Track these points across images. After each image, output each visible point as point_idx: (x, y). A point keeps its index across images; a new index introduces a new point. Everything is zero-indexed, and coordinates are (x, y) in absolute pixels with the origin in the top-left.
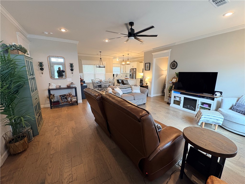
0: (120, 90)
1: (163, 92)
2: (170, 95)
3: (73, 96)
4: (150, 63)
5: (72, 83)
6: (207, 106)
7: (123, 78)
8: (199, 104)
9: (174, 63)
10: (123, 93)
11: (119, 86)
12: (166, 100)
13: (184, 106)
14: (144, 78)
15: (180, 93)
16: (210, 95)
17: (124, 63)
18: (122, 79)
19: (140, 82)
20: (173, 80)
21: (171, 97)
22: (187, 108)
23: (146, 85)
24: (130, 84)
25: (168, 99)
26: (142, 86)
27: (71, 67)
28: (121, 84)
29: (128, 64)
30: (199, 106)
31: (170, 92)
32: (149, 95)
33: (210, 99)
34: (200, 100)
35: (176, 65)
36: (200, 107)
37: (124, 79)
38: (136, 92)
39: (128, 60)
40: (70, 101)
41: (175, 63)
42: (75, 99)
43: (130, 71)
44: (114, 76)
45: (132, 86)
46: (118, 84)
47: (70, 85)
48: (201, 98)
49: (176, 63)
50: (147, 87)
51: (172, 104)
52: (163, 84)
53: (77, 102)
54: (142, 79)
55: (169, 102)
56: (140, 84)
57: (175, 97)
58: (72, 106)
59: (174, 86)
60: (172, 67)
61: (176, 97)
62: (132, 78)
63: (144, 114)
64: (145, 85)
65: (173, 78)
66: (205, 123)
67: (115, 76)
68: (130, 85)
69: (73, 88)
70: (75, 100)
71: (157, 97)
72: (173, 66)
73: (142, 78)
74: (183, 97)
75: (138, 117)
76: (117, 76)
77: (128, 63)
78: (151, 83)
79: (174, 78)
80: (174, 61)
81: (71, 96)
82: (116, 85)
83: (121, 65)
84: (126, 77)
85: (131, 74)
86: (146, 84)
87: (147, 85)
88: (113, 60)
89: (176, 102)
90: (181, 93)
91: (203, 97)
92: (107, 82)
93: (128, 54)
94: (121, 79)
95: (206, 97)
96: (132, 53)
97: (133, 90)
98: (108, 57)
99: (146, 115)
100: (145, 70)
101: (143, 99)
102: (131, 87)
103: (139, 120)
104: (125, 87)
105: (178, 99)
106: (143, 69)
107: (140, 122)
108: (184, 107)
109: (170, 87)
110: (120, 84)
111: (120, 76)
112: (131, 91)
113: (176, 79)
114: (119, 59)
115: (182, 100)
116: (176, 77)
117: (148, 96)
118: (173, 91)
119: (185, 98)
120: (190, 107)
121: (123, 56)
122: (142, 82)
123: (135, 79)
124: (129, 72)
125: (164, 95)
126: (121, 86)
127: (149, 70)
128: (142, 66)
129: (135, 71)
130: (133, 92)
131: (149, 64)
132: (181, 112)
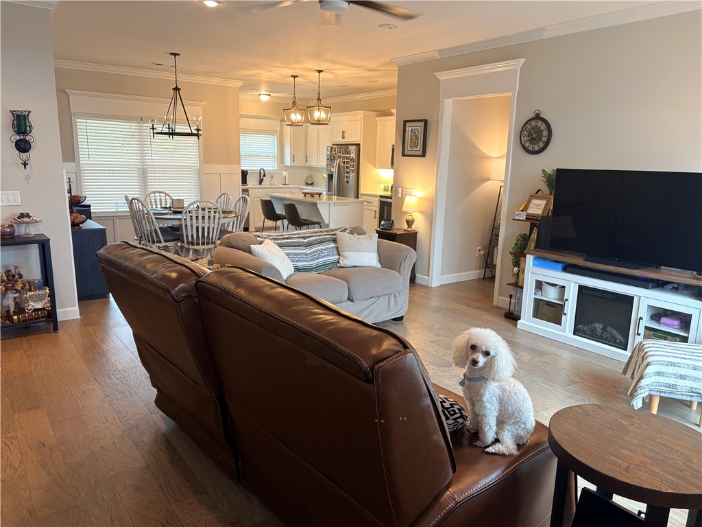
0: (281, 253)
1: (488, 262)
2: (518, 275)
3: (30, 286)
4: (426, 122)
5: (22, 216)
6: (676, 323)
7: (294, 193)
8: (641, 318)
9: (536, 127)
10: (297, 269)
11: (273, 234)
12: (500, 299)
13: (580, 326)
14: (397, 192)
15: (560, 266)
16: (687, 273)
17: (296, 117)
18: (287, 195)
19: (378, 215)
20: (531, 205)
21: (522, 287)
22: (593, 336)
23: (405, 226)
24: (328, 226)
25: (511, 296)
26: (385, 234)
27: (18, 133)
28: (286, 221)
29: (319, 123)
30: (643, 324)
31: (517, 264)
32: (420, 278)
33: (685, 292)
34: (645, 300)
35: (545, 133)
36: (646, 328)
37: (301, 197)
38: (360, 264)
39: (319, 99)
40: (12, 309)
41: (540, 123)
42: (41, 301)
43: (331, 159)
44: (244, 181)
45: (338, 232)
46: (269, 223)
47: (11, 226)
48: (652, 288)
49: (543, 127)
50: (410, 239)
51: (528, 321)
52: (489, 225)
53: (50, 315)
54: (391, 198)
55: (512, 308)
56: (376, 221)
57: (539, 285)
58: (25, 339)
59: (534, 236)
60: (527, 144)
61: (546, 287)
62: (341, 192)
63: (388, 350)
64: (401, 227)
65: (532, 197)
66: (661, 398)
67: (252, 181)
68: (331, 228)
69: (26, 241)
70: (39, 306)
71: (458, 285)
72: (532, 141)
73: (389, 194)
74: (572, 283)
75: (365, 364)
76: (261, 181)
77: (318, 115)
78: (430, 217)
79: (537, 194)
80: (538, 117)
81: (19, 286)
82: (261, 225)
83: (281, 127)
84: (309, 189)
85: (335, 171)
86: (408, 222)
87: (414, 227)
88: (242, 96)
89: (546, 309)
90: (569, 268)
91: (660, 285)
92: (212, 214)
93: (320, 71)
94: (282, 199)
95: (670, 286)
96: (336, 66)
97: (345, 254)
98: (214, 81)
99: (394, 355)
100: (404, 155)
101: (392, 299)
102: (335, 240)
103: (369, 377)
104: (304, 238)
105: (551, 295)
106: (393, 150)
107: (369, 381)
108: (579, 330)
109: (518, 240)
110: (279, 223)
111: (277, 182)
112: (337, 257)
113: (543, 203)
114: (272, 94)
115: (570, 300)
116: (546, 190)
117: (418, 281)
118: (530, 259)
119: (581, 288)
120: (604, 329)
121: (295, 77)
122: (389, 213)
123: (352, 199)
124: (323, 163)
125: (493, 278)
126: (286, 234)
127: (423, 155)
128: (388, 130)
129: (353, 155)
130: (343, 262)
131: (422, 124)
132: (566, 355)
